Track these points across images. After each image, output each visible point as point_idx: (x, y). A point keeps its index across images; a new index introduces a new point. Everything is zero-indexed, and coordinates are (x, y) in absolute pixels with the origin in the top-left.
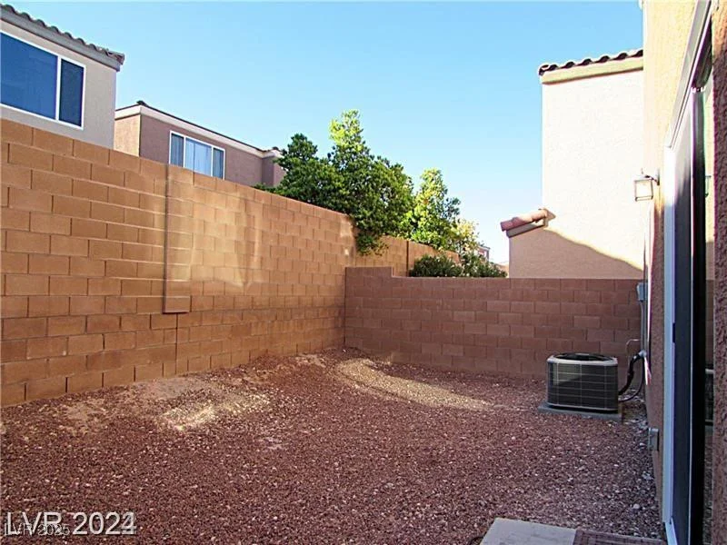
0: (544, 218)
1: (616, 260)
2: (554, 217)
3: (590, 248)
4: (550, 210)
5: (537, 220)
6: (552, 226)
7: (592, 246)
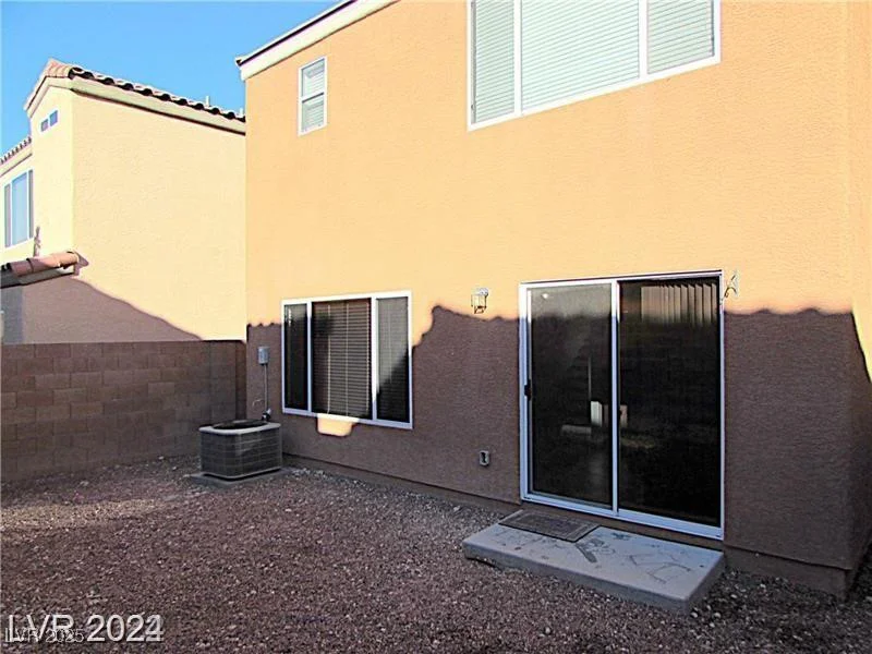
0: (74, 263)
1: (156, 318)
2: (87, 264)
3: (129, 305)
4: (82, 255)
5: (66, 266)
6: (84, 274)
7: (130, 303)
